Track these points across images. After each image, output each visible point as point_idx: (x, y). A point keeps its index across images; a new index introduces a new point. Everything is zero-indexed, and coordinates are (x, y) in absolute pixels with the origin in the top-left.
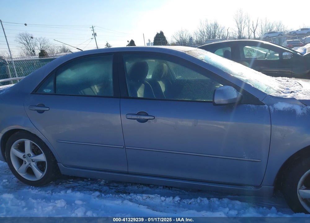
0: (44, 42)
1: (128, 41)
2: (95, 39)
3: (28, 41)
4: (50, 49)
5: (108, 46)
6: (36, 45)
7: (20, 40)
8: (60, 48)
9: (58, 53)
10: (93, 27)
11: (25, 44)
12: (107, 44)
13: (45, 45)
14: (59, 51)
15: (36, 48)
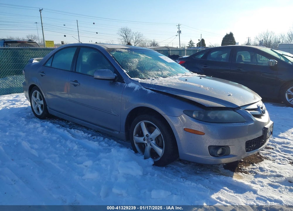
0: (139, 36)
1: (199, 40)
2: (179, 36)
3: (127, 35)
4: (143, 43)
5: (191, 43)
6: (132, 38)
7: (121, 33)
8: (150, 42)
9: (148, 46)
10: (179, 25)
11: (124, 37)
12: (191, 41)
13: (139, 39)
14: (149, 45)
15: (132, 41)
